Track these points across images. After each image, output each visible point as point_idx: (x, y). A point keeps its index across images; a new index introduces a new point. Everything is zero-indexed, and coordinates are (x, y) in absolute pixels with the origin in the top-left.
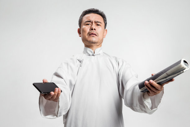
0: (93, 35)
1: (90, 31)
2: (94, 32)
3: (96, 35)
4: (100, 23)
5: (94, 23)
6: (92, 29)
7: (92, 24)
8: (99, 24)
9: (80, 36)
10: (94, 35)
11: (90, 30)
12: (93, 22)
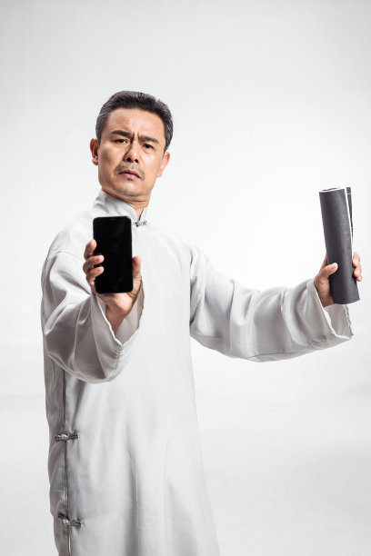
0: (129, 176)
1: (125, 164)
2: (132, 167)
3: (138, 177)
4: (154, 140)
5: (136, 142)
6: (129, 160)
7: (132, 142)
8: (150, 143)
9: (96, 164)
10: (133, 177)
11: (124, 160)
12: (136, 137)
